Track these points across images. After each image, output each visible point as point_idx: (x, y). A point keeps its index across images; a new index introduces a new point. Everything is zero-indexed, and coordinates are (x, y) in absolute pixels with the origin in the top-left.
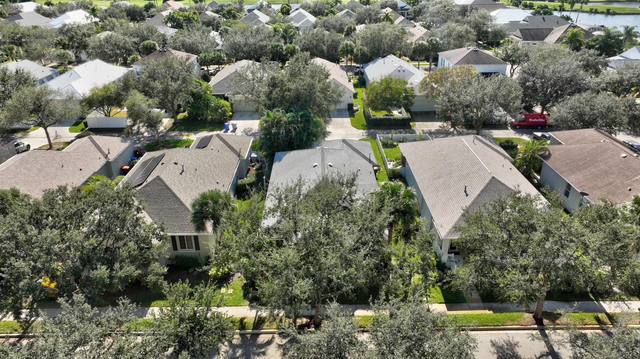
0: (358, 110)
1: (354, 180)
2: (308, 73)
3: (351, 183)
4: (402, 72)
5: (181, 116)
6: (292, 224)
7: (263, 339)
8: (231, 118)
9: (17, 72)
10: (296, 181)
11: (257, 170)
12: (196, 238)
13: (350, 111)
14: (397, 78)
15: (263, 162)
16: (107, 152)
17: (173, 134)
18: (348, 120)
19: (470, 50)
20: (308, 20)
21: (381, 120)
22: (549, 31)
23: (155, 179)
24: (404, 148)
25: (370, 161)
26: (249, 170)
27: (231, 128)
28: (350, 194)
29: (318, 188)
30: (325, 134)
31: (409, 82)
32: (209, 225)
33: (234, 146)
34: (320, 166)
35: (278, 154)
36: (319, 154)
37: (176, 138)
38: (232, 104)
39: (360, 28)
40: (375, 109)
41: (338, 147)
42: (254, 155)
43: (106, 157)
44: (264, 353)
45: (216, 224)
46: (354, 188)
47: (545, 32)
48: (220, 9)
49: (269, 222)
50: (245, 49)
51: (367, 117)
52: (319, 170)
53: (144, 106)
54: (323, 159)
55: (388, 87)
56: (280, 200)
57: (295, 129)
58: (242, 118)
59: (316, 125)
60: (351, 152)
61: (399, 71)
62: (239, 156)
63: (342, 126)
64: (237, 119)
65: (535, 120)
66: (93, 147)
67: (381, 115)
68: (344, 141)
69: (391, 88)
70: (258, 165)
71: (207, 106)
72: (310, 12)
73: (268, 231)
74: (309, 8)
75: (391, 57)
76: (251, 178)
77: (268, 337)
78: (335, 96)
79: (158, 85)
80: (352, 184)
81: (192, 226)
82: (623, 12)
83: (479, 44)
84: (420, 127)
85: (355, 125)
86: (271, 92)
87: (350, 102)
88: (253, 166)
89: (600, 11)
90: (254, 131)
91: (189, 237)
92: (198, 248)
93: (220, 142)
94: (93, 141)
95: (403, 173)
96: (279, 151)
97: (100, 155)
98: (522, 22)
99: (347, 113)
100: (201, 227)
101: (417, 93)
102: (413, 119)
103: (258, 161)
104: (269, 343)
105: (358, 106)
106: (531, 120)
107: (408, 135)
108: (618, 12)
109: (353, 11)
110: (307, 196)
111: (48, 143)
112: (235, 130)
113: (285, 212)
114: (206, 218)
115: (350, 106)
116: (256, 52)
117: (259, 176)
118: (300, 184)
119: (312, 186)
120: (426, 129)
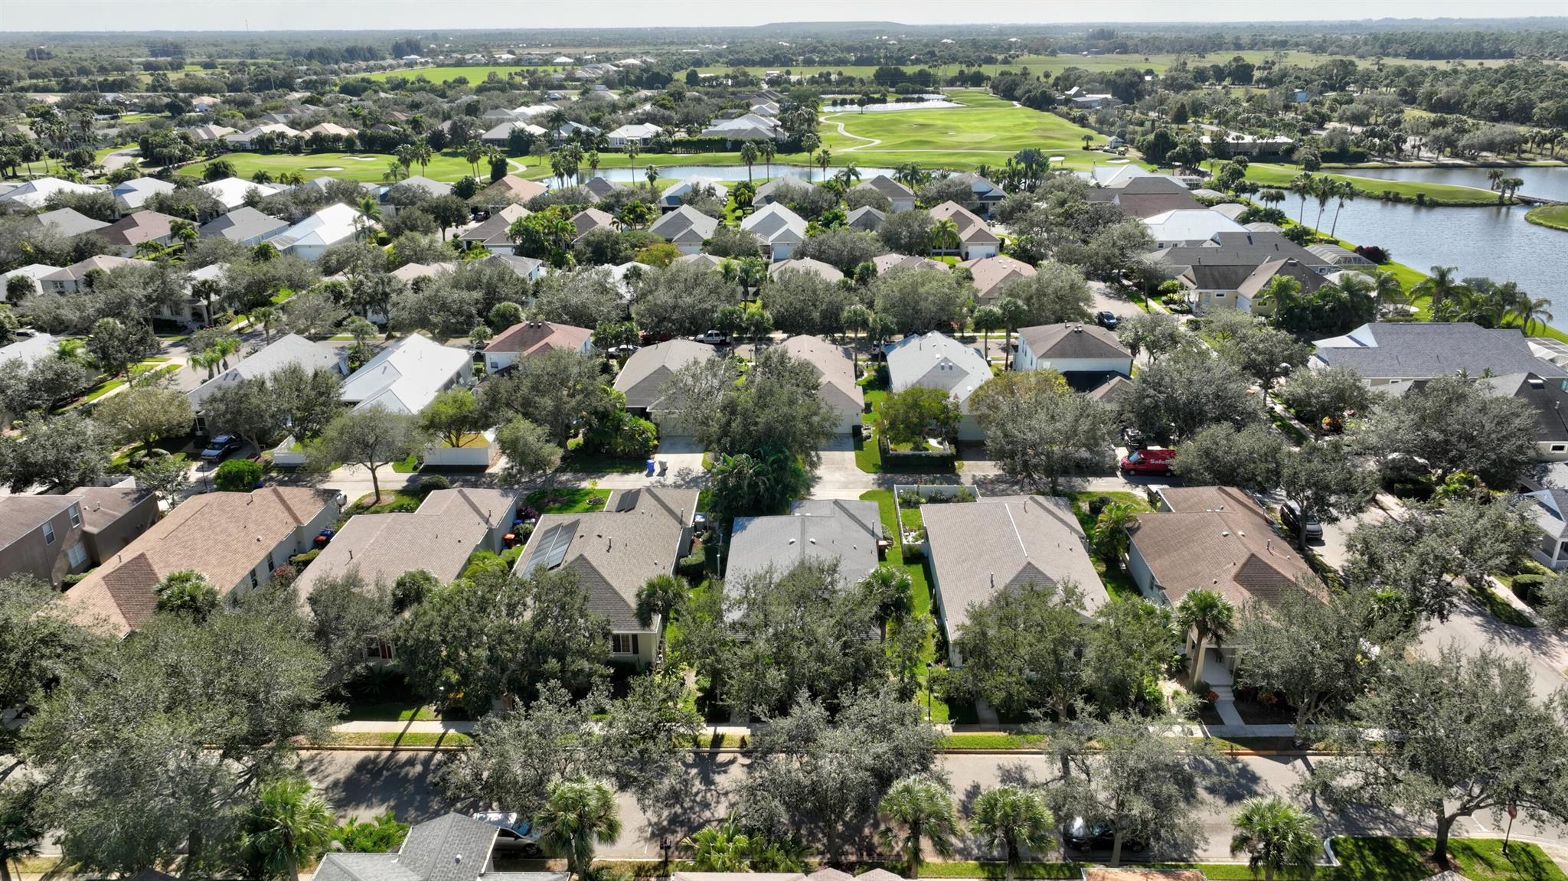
0: (869, 437)
1: (836, 566)
2: (785, 398)
3: (833, 569)
4: (947, 369)
5: (572, 443)
6: (761, 616)
7: (722, 758)
8: (656, 449)
9: (316, 375)
10: (766, 567)
11: (704, 542)
12: (635, 637)
13: (856, 438)
14: (932, 387)
15: (712, 529)
16: (487, 515)
17: (564, 478)
18: (851, 455)
19: (1069, 331)
20: (789, 233)
21: (906, 457)
22: (1250, 269)
23: (577, 559)
24: (928, 513)
25: (873, 534)
26: (693, 542)
27: (657, 469)
28: (832, 583)
29: (792, 576)
30: (810, 482)
31: (952, 394)
32: (657, 619)
33: (673, 506)
34: (798, 543)
35: (739, 521)
36: (798, 525)
37: (569, 485)
38: (657, 425)
39: (886, 262)
40: (895, 440)
41: (826, 511)
42: (700, 519)
43: (487, 521)
44: (725, 772)
45: (665, 620)
46: (836, 576)
47: (1241, 271)
48: (613, 200)
49: (734, 615)
50: (674, 317)
51: (884, 451)
52: (796, 549)
53: (531, 439)
54: (803, 532)
55: (916, 405)
56: (747, 589)
57: (764, 483)
58: (673, 449)
59: (796, 474)
60: (845, 519)
61: (943, 368)
62: (681, 522)
63: (840, 466)
64: (667, 452)
65: (1160, 462)
66: (467, 507)
67: (905, 449)
68: (836, 502)
69: (920, 407)
70: (706, 535)
71: (618, 428)
72: (795, 209)
73: (733, 626)
74: (792, 200)
75: (935, 337)
76: (697, 556)
77: (730, 756)
78: (827, 424)
79: (548, 403)
80: (835, 571)
81: (635, 622)
82: (1452, 201)
83: (1123, 286)
84: (971, 470)
85: (861, 464)
86: (728, 423)
87: (856, 423)
88: (699, 536)
89: (1404, 197)
90: (694, 474)
91: (626, 637)
92: (636, 651)
93: (653, 502)
94: (465, 497)
95: (924, 551)
96: (739, 515)
97: (478, 519)
98: (1207, 245)
99: (851, 441)
100: (646, 622)
101: (965, 411)
102: (959, 456)
103: (705, 528)
104: (732, 762)
105: (869, 430)
106: (1152, 461)
107: (945, 487)
108: (1441, 200)
109: (879, 208)
110: (779, 585)
111: (373, 490)
112: (663, 472)
113: (752, 604)
114: (655, 611)
115: (857, 430)
116: (693, 319)
117: (710, 551)
118: (770, 571)
119: (786, 573)
120: (979, 474)
